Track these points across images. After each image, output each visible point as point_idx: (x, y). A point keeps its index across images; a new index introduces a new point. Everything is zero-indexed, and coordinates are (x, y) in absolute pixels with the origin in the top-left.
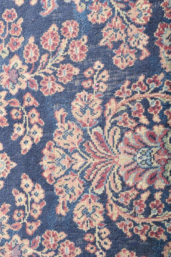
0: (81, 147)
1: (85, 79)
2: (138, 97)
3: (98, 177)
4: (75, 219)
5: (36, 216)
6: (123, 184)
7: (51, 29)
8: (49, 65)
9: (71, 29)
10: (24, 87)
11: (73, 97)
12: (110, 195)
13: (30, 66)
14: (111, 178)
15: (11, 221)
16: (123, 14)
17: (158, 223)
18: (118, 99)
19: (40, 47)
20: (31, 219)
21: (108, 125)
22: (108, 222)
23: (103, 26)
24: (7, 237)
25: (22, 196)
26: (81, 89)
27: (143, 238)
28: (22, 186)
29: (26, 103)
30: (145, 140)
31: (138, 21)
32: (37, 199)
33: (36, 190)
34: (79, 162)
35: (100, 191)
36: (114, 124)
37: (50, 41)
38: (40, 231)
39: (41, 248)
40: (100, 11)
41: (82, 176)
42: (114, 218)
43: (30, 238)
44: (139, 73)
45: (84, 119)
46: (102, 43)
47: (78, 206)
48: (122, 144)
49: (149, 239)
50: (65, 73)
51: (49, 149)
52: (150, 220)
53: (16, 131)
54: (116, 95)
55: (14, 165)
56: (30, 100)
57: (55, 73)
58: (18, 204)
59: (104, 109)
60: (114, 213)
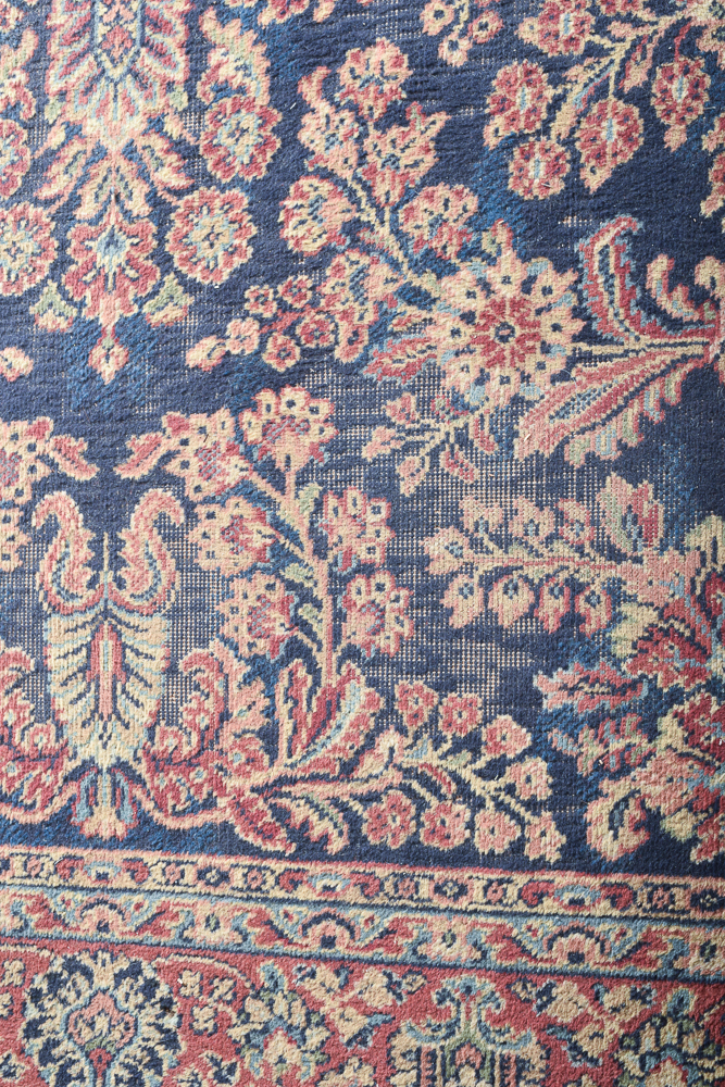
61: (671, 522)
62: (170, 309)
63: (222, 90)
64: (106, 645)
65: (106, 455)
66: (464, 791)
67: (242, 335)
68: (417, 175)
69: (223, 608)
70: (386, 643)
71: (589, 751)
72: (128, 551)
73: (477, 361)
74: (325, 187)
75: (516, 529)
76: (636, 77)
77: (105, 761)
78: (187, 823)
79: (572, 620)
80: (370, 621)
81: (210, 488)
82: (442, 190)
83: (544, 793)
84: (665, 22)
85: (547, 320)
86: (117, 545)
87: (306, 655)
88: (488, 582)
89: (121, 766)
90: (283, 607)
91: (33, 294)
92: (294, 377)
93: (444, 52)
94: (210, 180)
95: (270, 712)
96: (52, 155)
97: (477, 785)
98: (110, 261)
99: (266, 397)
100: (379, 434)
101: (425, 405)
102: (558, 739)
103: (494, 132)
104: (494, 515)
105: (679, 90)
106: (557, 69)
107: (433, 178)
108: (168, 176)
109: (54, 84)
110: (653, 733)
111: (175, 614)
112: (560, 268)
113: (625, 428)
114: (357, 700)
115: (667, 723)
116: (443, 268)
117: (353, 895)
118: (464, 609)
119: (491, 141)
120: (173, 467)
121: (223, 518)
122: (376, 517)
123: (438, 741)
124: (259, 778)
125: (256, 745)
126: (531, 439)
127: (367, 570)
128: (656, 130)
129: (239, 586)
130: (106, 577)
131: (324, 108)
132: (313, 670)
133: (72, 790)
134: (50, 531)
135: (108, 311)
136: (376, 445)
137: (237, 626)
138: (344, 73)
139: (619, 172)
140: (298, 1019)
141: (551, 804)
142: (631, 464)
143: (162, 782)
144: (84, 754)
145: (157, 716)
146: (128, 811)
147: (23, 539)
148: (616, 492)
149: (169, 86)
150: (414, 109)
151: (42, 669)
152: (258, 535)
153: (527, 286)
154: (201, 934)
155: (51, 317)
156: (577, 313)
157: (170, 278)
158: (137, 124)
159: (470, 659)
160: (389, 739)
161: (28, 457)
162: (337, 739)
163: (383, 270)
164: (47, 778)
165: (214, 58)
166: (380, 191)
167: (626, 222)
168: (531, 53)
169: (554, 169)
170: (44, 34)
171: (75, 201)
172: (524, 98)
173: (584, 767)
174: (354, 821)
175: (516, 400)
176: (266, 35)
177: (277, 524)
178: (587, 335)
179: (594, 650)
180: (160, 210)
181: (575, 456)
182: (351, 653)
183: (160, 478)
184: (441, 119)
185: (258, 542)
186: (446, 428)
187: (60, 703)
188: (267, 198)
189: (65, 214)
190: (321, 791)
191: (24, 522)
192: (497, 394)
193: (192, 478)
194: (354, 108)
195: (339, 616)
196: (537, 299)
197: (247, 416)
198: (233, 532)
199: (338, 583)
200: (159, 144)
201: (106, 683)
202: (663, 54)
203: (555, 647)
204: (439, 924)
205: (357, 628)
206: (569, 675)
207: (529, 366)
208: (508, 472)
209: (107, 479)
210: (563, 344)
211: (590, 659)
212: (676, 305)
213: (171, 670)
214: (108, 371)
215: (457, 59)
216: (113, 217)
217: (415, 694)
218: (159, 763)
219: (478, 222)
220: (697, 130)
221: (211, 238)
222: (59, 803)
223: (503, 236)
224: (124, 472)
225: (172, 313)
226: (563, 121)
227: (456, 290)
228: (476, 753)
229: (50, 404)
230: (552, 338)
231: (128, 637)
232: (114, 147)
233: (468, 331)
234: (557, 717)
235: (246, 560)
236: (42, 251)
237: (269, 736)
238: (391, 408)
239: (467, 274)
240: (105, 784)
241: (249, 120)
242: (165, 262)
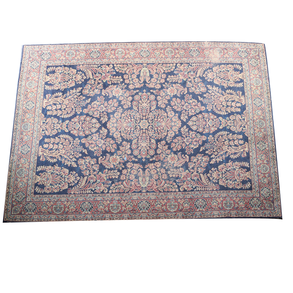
0: (116, 122)
1: (117, 110)
2: (129, 114)
3: (119, 128)
4: (114, 136)
5: (105, 135)
6: (125, 129)
7: (111, 100)
8: (110, 107)
9: (115, 101)
10: (104, 111)
11: (115, 113)
12: (122, 131)
13: (105, 107)
14: (122, 128)
15: (99, 136)
16: (126, 99)
17: (132, 136)
18: (124, 114)
19: (108, 103)
20: (104, 136)
21: (122, 118)
22: (121, 136)
23: (122, 101)
24: (98, 139)
25: (102, 131)
26: (116, 112)
27: (129, 139)
28: (102, 129)
29: (104, 114)
30: (130, 121)
31: (129, 100)
32: (105, 132)
33: (105, 130)
34: (115, 125)
35: (120, 131)
36: (123, 118)
37: (110, 103)
38: (106, 138)
39: (106, 141)
40: (121, 98)
41: (116, 128)
42: (122, 136)
43: (103, 139)
44: (129, 109)
45: (117, 117)
46: (121, 104)
47: (115, 133)
48: (125, 122)
49: (130, 139)
50: (113, 109)
51: (109, 122)
52: (130, 136)
53: (101, 119)
54: (124, 113)
55: (101, 125)
56: (105, 113)
57: (111, 108)
58: (101, 133)
59: (121, 116)
60: (123, 135)
61: (184, 170)
62: (148, 157)
63: (152, 143)
64: (144, 179)
65: (144, 166)
66: (171, 188)
67: (154, 159)
68: (166, 149)
69: (153, 176)
70: (165, 178)
71: (180, 184)
72: (146, 173)
73: (171, 161)
74: (160, 150)
75: (174, 171)
76: (181, 144)
77: (144, 187)
78: (151, 191)
79: (178, 176)
80: (164, 177)
81: (152, 168)
82: (168, 150)
83: (177, 187)
84: (183, 141)
85: (176, 158)
86: (145, 172)
87: (160, 179)
88: (172, 174)
89: (145, 187)
90: (158, 176)
91: (138, 155)
92: (158, 161)
93: (168, 142)
94: (151, 149)
95: (157, 183)
96: (139, 146)
97: (172, 187)
98: (144, 154)
99: (156, 163)
100: (164, 165)
101: (167, 163)
102: (178, 184)
103: (172, 147)
104: (173, 170)
105: (184, 145)
106: (176, 143)
107: (168, 149)
108: (148, 148)
109: (139, 142)
110: (184, 183)
111: (149, 177)
112: (176, 155)
113: (181, 165)
114: (163, 182)
115: (185, 183)
116: (168, 155)
117: (164, 195)
118: (171, 176)
119: (171, 147)
120: (149, 167)
121: (153, 170)
122: (164, 170)
123: (169, 184)
124: (156, 187)
125: (156, 185)
126: (175, 165)
127: (164, 174)
128: (182, 147)
129: (154, 175)
130: (144, 174)
131: (160, 145)
132: (160, 180)
133: (141, 189)
134: (139, 171)
135: (144, 157)
136: (164, 166)
137: (154, 177)
138: (161, 142)
139: (180, 149)
140: (160, 203)
141: (177, 188)
142: (182, 167)
143: (149, 188)
144: (142, 186)
145: (148, 184)
146: (146, 190)
147: (137, 172)
148: (181, 169)
149: (148, 143)
150: (166, 145)
151: (139, 181)
152: (156, 171)
153: (174, 156)
154: (152, 198)
155: (139, 157)
156: (178, 158)
157: (148, 155)
158: (146, 145)
159: (171, 179)
160: (166, 184)
161: (137, 166)
162: (162, 185)
163: (164, 155)
164: (139, 188)
165: (151, 141)
166: (164, 150)
167: (181, 152)
168: (174, 142)
169: (176, 149)
170: (138, 139)
171: (141, 149)
172: (173, 145)
173: (180, 185)
174: (163, 190)
175: (174, 163)
176: (155, 140)
177: (157, 171)
178: (178, 159)
179: (180, 178)
180: (148, 150)
181: (178, 166)
182: (163, 179)
183: (148, 168)
184: (168, 146)
185: (156, 172)
186: (169, 165)
187: (140, 183)
188: (156, 150)
189: (140, 150)
190: (161, 188)
191: (137, 171)
192: (172, 163)
193: (150, 168)
194: (162, 145)
195: (162, 177)
196: (175, 157)
197: (155, 164)
198: (154, 171)
199: (162, 174)
200: (147, 146)
201: (144, 181)
202: (183, 143)
203: (177, 178)
204: (170, 196)
205: (163, 177)
206: (178, 180)
207: (175, 161)
208: (173, 167)
209: (144, 168)
210: (177, 160)
211: (180, 179)
212: (184, 157)
213: (149, 181)
214: (144, 161)
215: (169, 142)
216: (144, 151)
217: (168, 181)
218: (148, 187)
219: (171, 152)
220: (185, 147)
221: (152, 152)
222: (140, 190)
223: (172, 153)
224: (145, 167)
225: (149, 157)
226: (176, 146)
227: (169, 156)
228: (172, 185)
229: (139, 163)
230: (176, 159)
231: (146, 178)
232: (144, 146)
233: (170, 159)
234: (177, 183)
235: (155, 173)
236: (138, 153)
237: (157, 185)
238: (165, 163)
239: (170, 155)
240: (144, 189)
241: (154, 145)
242: (148, 154)
